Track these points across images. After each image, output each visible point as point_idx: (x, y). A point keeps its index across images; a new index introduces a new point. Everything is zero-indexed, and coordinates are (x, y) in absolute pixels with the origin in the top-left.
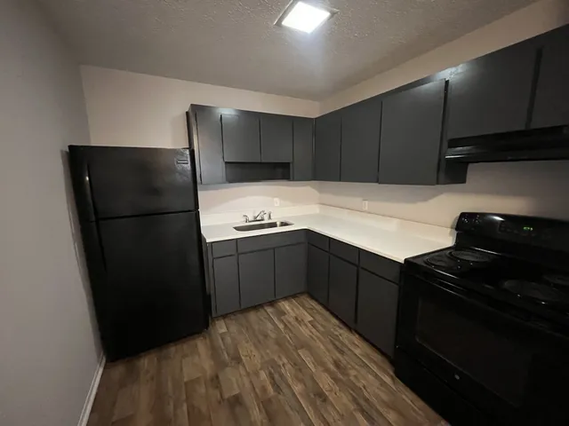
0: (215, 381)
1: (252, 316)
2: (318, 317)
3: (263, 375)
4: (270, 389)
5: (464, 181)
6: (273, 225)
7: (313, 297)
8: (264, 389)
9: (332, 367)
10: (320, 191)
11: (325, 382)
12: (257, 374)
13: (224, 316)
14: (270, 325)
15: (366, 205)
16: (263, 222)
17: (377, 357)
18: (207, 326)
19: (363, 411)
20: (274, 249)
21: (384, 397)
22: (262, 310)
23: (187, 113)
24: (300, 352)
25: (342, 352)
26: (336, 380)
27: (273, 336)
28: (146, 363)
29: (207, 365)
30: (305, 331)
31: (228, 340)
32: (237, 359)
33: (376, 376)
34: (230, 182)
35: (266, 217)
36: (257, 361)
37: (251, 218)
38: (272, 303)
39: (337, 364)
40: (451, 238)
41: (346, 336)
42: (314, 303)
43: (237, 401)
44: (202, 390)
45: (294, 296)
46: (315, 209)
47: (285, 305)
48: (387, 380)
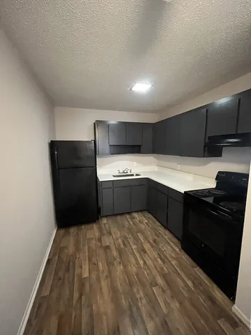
0: (100, 240)
1: (119, 217)
2: (151, 222)
3: (120, 240)
4: (122, 246)
5: (221, 156)
6: (132, 175)
7: (150, 213)
8: (119, 245)
9: (152, 241)
10: (158, 159)
11: (147, 246)
12: (117, 239)
13: (106, 216)
14: (127, 223)
16: (127, 174)
17: (175, 240)
18: (98, 219)
19: (161, 259)
20: (131, 186)
21: (173, 255)
22: (124, 216)
23: (95, 123)
24: (139, 234)
25: (158, 236)
26: (152, 246)
27: (127, 226)
28: (73, 230)
29: (97, 234)
30: (143, 226)
31: (107, 225)
32: (110, 233)
33: (172, 247)
35: (129, 171)
36: (118, 235)
37: (121, 172)
38: (129, 213)
39: (155, 241)
41: (162, 230)
43: (108, 247)
44: (94, 242)
45: (141, 211)
46: (156, 168)
47: (135, 215)
48: (177, 250)
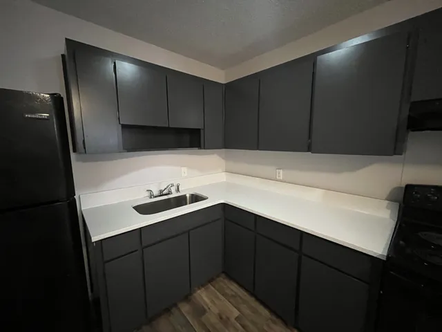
2: (245, 309)
10: (226, 158)
15: (281, 174)
16: (170, 196)
20: (189, 231)
22: (175, 312)
23: (63, 56)
34: (129, 150)
35: (173, 190)
37: (156, 193)
40: (389, 211)
42: (234, 288)
46: (221, 177)
47: (203, 296)
